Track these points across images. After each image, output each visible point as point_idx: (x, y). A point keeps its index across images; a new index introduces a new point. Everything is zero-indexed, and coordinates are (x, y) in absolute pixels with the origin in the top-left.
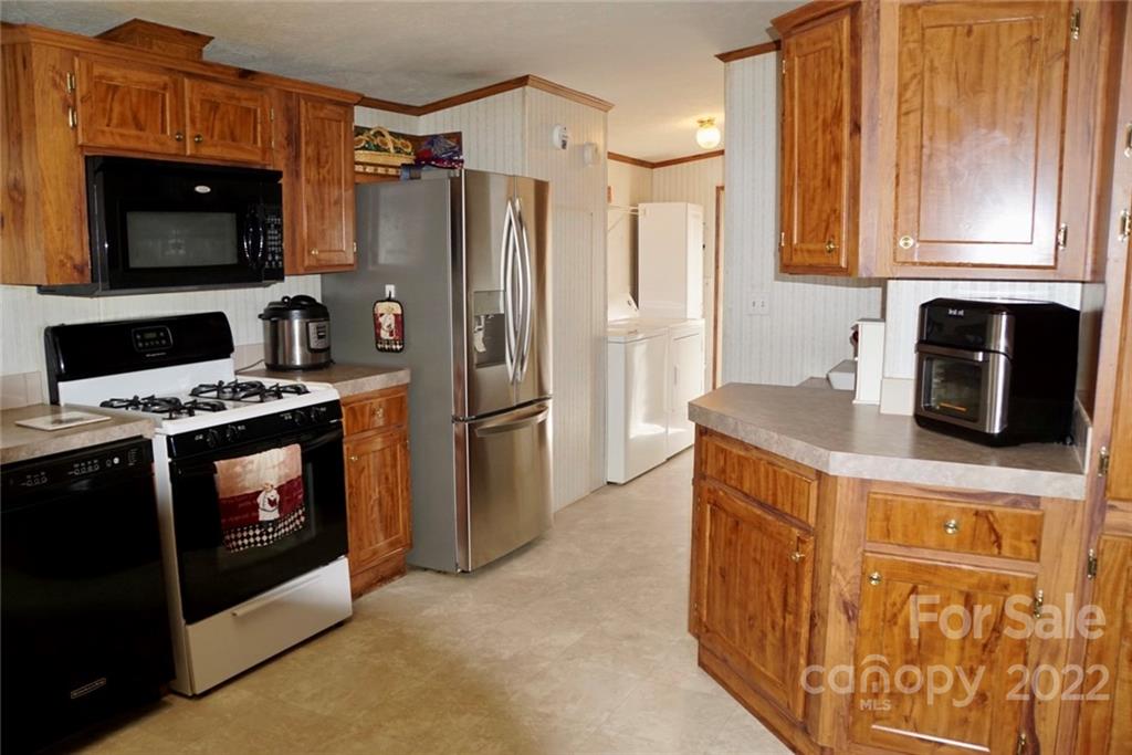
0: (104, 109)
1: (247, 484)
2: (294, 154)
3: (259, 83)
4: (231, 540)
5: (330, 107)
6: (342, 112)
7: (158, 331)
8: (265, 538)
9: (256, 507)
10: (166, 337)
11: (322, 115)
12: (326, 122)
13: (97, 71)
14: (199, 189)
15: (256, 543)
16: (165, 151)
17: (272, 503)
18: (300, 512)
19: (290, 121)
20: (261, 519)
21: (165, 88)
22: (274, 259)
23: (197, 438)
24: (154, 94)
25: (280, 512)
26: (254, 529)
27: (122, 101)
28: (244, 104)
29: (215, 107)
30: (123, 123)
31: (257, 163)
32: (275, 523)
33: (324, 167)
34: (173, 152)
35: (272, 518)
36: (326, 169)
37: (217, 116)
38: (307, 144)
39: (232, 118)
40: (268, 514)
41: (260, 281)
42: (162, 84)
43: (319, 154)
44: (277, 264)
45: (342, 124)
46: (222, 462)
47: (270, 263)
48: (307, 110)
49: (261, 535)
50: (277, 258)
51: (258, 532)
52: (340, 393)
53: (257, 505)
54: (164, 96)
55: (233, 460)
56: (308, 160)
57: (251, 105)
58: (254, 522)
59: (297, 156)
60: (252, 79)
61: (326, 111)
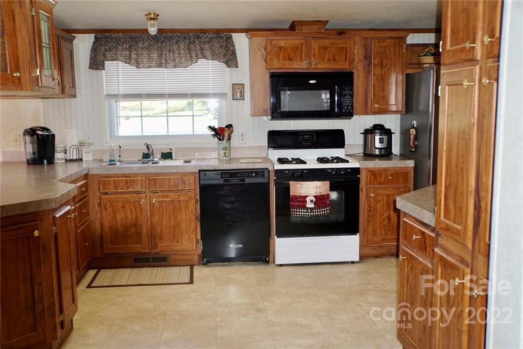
0: (277, 56)
1: (302, 192)
2: (368, 63)
3: (349, 36)
4: (292, 211)
5: (388, 40)
6: (397, 42)
7: (310, 135)
8: (307, 214)
9: (306, 202)
10: (313, 138)
11: (384, 45)
12: (387, 48)
13: (274, 43)
14: (311, 82)
15: (304, 215)
16: (302, 67)
17: (312, 201)
18: (328, 208)
19: (366, 49)
20: (307, 206)
21: (302, 45)
22: (348, 108)
23: (285, 172)
24: (297, 48)
25: (315, 205)
26: (304, 209)
27: (284, 52)
28: (340, 45)
29: (325, 48)
30: (284, 59)
31: (347, 69)
32: (311, 209)
33: (385, 68)
34: (305, 67)
35: (310, 207)
36: (386, 69)
37: (327, 52)
38: (374, 58)
39: (334, 52)
40: (310, 205)
41: (341, 117)
42: (301, 43)
43: (382, 62)
44: (349, 110)
45: (397, 47)
46: (293, 182)
47: (346, 110)
48: (375, 44)
49: (306, 212)
50: (349, 108)
51: (305, 211)
52: (360, 165)
53: (306, 201)
54: (302, 48)
55: (297, 182)
56: (375, 65)
57: (343, 45)
58: (304, 207)
59: (370, 64)
60: (345, 35)
61: (386, 43)
